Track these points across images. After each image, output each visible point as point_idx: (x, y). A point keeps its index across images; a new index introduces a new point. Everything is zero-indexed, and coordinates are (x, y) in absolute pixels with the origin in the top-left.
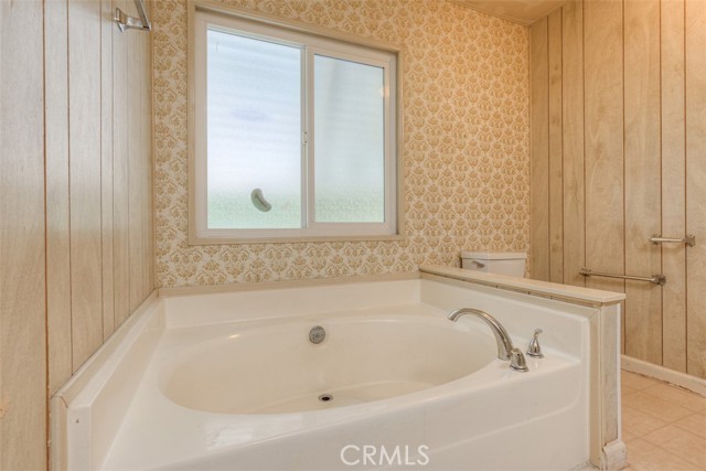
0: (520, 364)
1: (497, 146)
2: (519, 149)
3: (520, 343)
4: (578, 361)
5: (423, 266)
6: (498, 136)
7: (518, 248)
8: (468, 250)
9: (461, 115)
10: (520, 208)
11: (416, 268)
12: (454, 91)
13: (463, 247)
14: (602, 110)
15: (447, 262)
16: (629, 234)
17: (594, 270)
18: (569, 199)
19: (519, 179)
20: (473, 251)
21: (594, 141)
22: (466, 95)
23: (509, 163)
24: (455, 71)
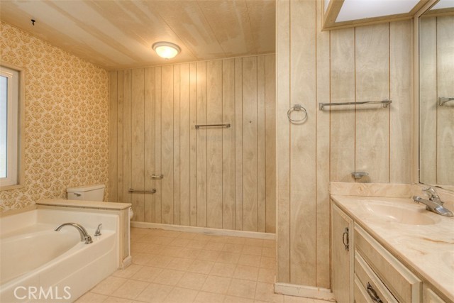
0: (89, 240)
1: (90, 130)
2: (103, 131)
3: (91, 232)
4: (114, 232)
5: (38, 201)
6: (91, 125)
7: (102, 182)
8: (72, 187)
9: (67, 113)
10: (103, 161)
11: (34, 203)
12: (63, 99)
13: (68, 186)
14: (137, 122)
15: (57, 195)
16: (146, 173)
17: (135, 189)
18: (125, 157)
19: (103, 146)
20: (75, 187)
21: (135, 134)
22: (71, 102)
23: (97, 138)
24: (64, 88)
